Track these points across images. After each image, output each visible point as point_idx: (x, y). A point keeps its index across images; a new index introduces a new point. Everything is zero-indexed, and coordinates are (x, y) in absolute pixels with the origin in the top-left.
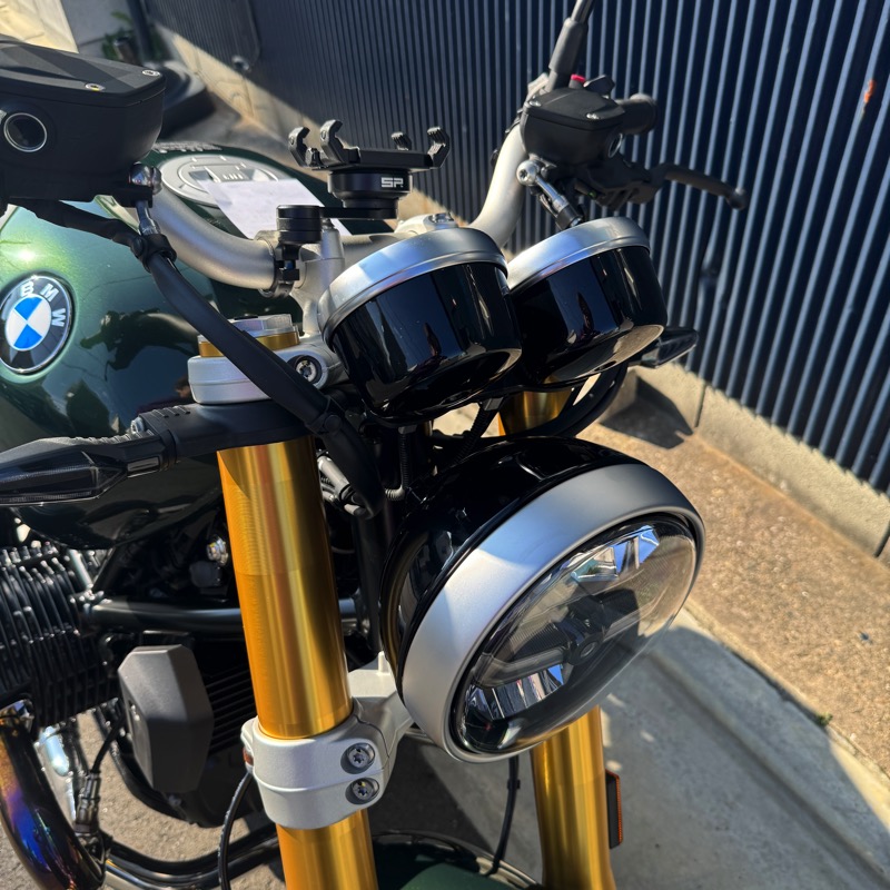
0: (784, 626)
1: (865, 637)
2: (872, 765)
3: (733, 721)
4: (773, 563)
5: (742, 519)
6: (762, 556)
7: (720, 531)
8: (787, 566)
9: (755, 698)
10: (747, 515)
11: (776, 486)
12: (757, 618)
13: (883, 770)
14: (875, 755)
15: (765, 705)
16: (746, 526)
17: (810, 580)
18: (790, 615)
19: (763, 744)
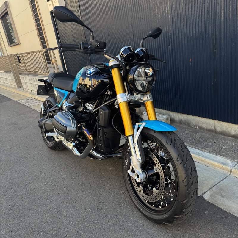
1: (215, 142)
4: (198, 137)
6: (196, 137)
7: (188, 135)
8: (200, 137)
9: (198, 152)
10: (192, 133)
11: (196, 128)
12: (196, 143)
14: (219, 155)
15: (200, 152)
18: (202, 142)
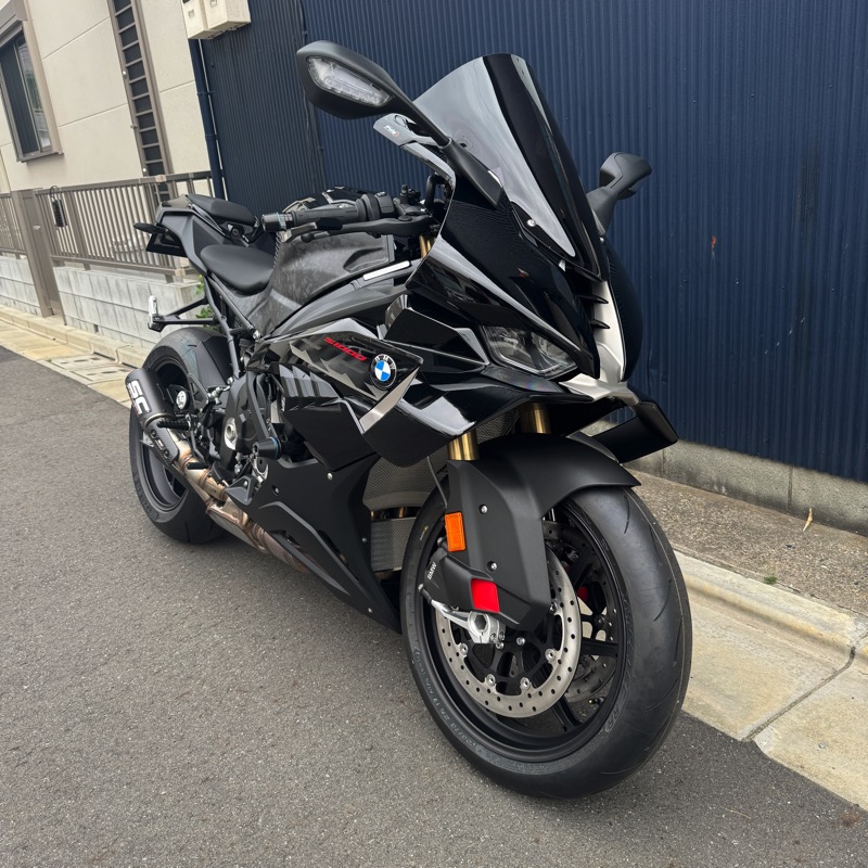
0: (739, 548)
1: (789, 546)
2: (806, 595)
3: (717, 590)
4: (727, 525)
5: (703, 510)
6: (718, 523)
7: (690, 516)
10: (705, 507)
11: (719, 492)
13: (812, 596)
14: (805, 592)
16: (706, 512)
17: (750, 529)
18: (742, 543)
19: (738, 595)
